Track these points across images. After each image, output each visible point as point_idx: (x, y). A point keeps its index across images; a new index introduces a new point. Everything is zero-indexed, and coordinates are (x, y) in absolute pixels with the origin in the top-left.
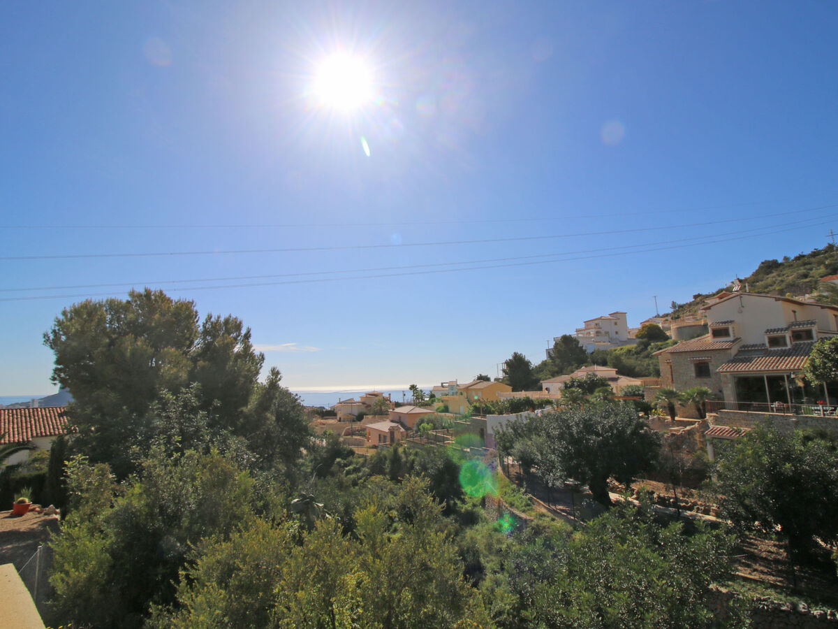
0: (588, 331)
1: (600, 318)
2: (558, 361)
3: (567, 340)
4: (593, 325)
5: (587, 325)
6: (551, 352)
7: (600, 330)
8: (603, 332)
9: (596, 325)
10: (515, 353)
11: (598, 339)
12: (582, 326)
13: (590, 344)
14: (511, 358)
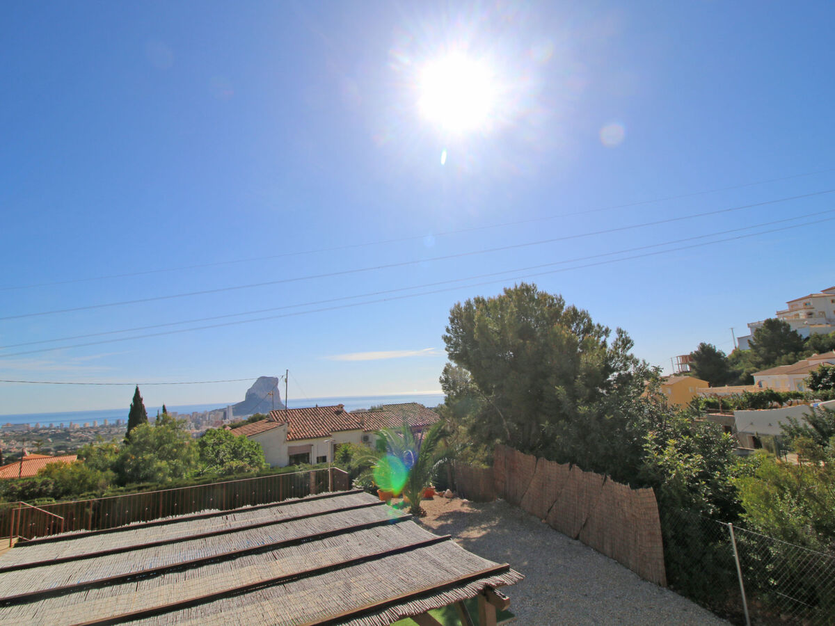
0: (796, 312)
1: (811, 296)
2: (763, 350)
3: (771, 324)
4: (801, 305)
5: (792, 306)
6: (752, 340)
7: (811, 311)
8: (817, 313)
9: (806, 304)
10: (701, 344)
11: (812, 320)
12: (786, 308)
13: (803, 327)
14: (697, 349)
